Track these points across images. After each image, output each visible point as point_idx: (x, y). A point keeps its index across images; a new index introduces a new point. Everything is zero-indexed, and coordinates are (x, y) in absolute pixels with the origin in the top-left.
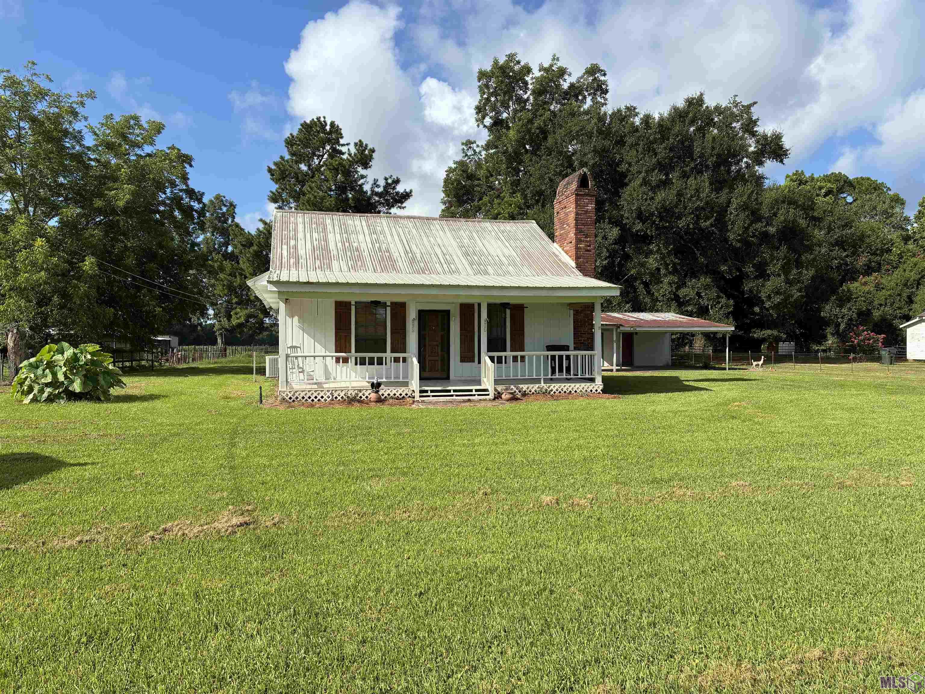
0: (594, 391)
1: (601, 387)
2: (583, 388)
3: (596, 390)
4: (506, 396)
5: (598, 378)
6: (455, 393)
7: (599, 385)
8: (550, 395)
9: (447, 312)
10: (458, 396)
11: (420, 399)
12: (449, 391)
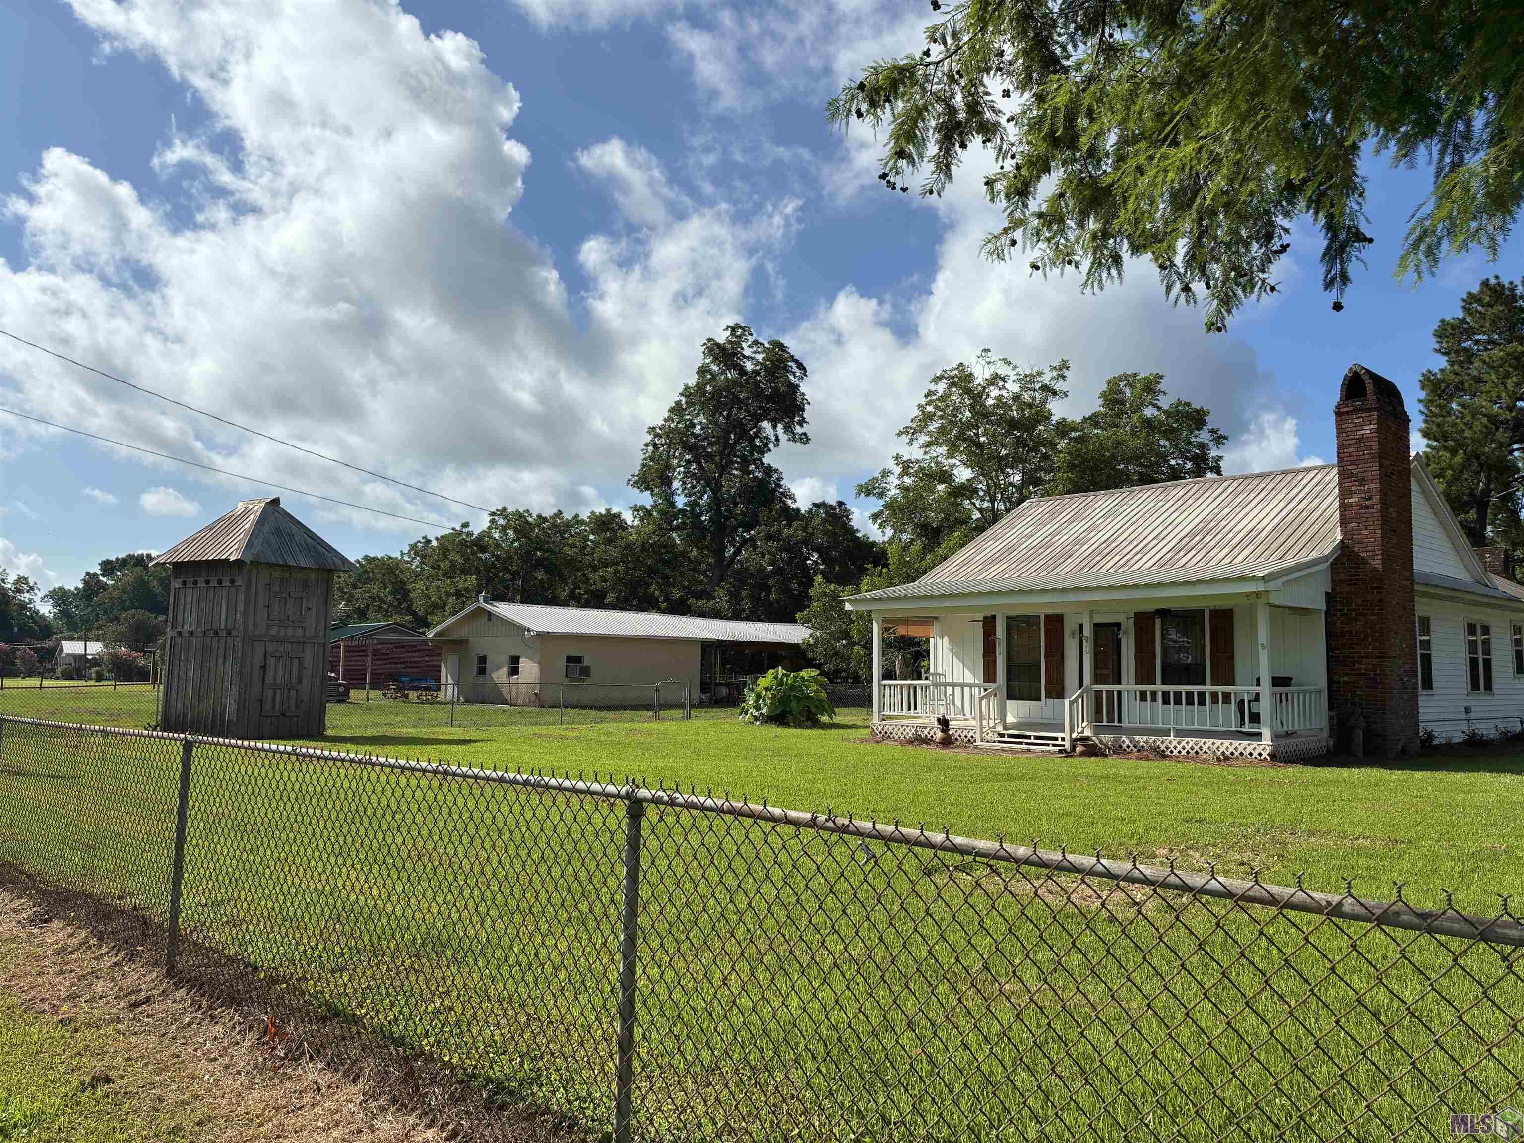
0: (1255, 754)
1: (1268, 749)
2: (1236, 749)
3: (1260, 754)
4: (1079, 749)
5: (1266, 733)
6: (1032, 740)
7: (1265, 745)
8: (1162, 755)
9: (1118, 625)
10: (1027, 744)
11: (978, 743)
12: (1029, 737)
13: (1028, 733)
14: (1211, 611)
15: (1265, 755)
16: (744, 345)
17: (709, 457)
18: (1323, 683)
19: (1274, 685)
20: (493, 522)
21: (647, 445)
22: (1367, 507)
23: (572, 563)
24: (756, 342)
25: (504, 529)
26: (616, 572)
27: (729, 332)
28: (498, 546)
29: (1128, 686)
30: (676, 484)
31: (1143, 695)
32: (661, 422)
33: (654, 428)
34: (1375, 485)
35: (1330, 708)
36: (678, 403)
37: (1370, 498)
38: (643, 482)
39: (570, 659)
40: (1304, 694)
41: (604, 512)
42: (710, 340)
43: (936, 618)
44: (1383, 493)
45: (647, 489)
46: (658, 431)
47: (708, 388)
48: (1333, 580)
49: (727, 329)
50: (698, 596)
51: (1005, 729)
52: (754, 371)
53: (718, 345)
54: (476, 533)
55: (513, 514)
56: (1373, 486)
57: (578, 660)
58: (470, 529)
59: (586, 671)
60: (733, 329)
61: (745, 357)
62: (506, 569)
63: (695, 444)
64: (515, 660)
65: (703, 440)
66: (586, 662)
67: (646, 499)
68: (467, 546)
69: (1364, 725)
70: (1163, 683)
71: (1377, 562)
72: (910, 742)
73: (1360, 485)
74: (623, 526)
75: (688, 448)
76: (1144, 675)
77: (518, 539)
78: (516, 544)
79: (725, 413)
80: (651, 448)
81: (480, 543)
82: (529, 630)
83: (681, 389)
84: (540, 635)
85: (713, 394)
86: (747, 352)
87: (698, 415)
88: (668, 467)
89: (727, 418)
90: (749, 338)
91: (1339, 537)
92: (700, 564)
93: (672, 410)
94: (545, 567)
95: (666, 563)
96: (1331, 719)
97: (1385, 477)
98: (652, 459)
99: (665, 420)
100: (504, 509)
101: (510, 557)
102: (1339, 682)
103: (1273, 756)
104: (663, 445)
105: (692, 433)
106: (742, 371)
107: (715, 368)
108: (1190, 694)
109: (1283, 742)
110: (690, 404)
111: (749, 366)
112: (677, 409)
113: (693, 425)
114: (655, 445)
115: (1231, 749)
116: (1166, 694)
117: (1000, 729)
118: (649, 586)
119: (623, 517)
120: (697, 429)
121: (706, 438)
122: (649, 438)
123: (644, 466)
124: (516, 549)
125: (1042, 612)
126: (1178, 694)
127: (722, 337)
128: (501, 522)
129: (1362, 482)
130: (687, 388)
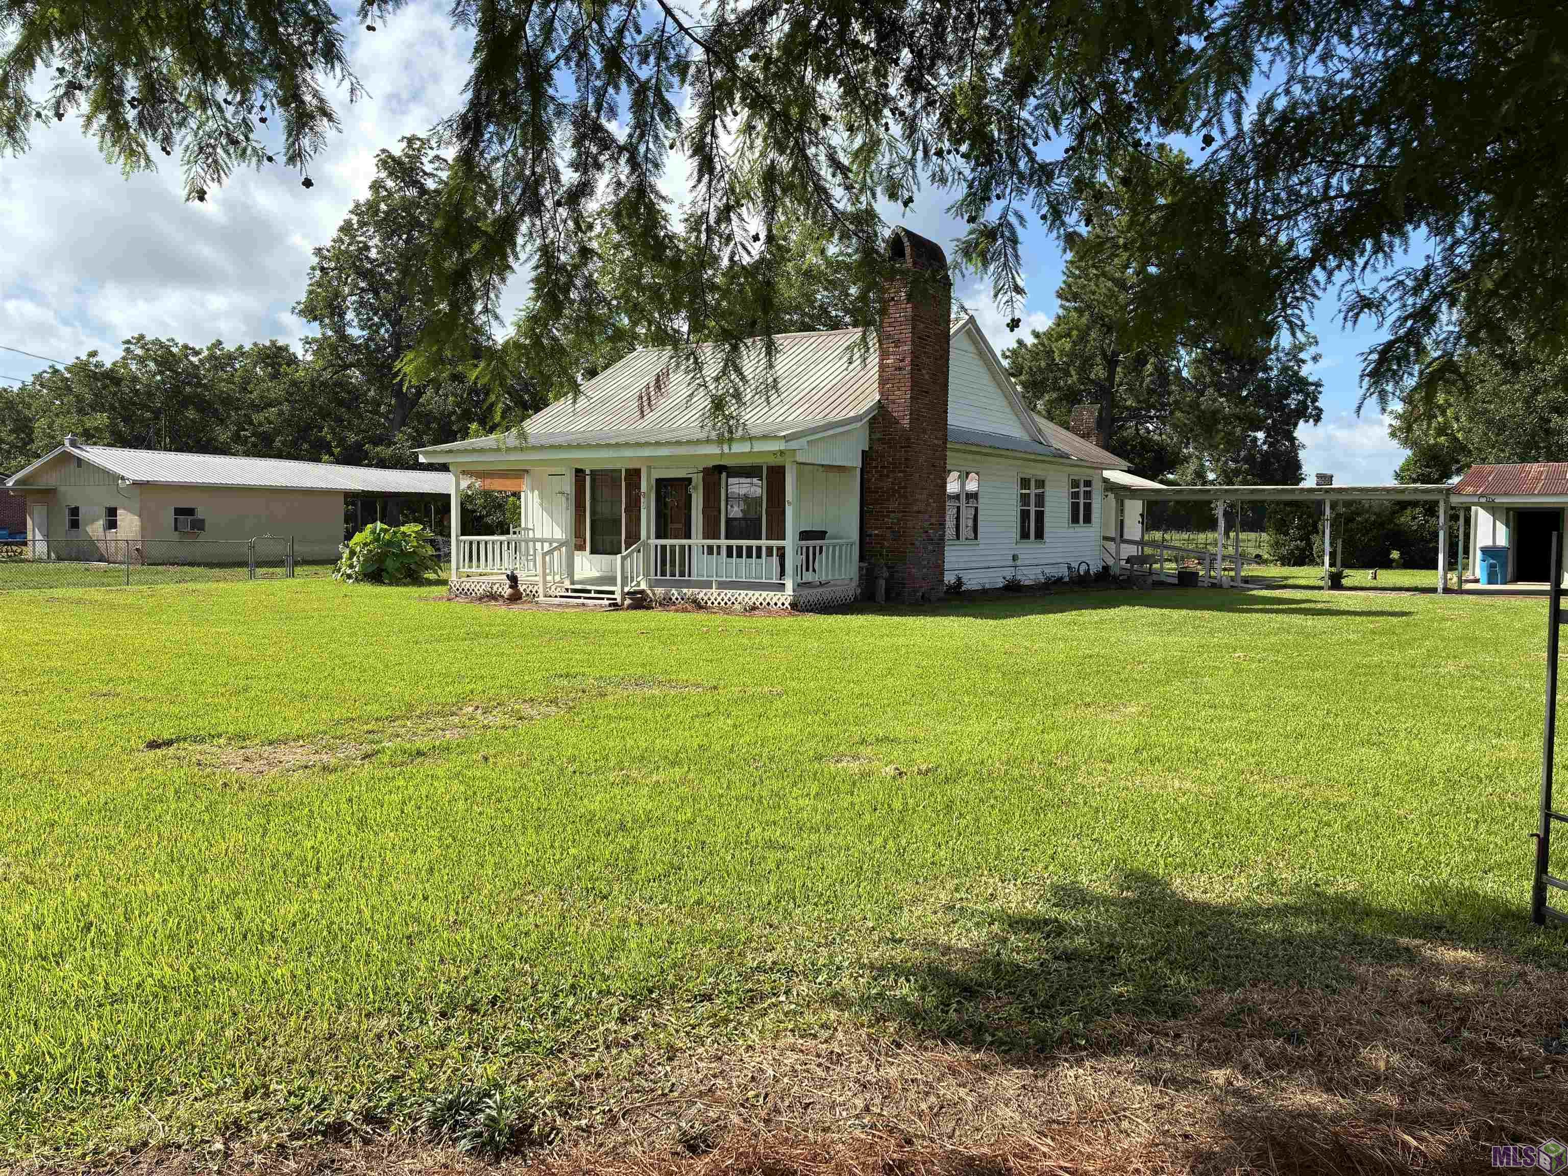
0: (779, 604)
1: (790, 599)
2: (764, 599)
3: (783, 604)
4: (628, 602)
5: (789, 584)
6: (593, 595)
7: (786, 596)
8: (699, 606)
9: (689, 480)
10: (585, 598)
11: (541, 599)
12: (589, 591)
13: (589, 587)
14: (768, 467)
15: (787, 604)
16: (425, 160)
17: (387, 286)
18: (855, 536)
19: (801, 539)
20: (128, 350)
21: (313, 269)
22: (900, 369)
23: (228, 401)
24: (437, 158)
25: (142, 361)
26: (281, 413)
27: (404, 144)
28: (135, 379)
29: (697, 541)
30: (350, 315)
31: (710, 549)
32: (329, 244)
33: (320, 250)
34: (907, 348)
35: (862, 558)
36: (348, 223)
37: (902, 361)
38: (310, 312)
39: (179, 512)
40: (834, 547)
41: (268, 344)
42: (384, 151)
43: (527, 471)
44: (915, 355)
45: (315, 319)
46: (325, 252)
47: (383, 207)
48: (870, 439)
49: (402, 140)
50: (377, 441)
51: (573, 583)
52: (436, 191)
53: (393, 158)
54: (108, 365)
55: (153, 343)
56: (906, 348)
57: (190, 512)
58: (98, 358)
59: (199, 525)
60: (410, 141)
61: (425, 173)
62: (145, 407)
63: (371, 271)
64: (112, 512)
65: (379, 266)
66: (200, 514)
67: (315, 330)
68: (98, 380)
69: (886, 574)
70: (727, 538)
71: (906, 422)
72: (480, 599)
73: (896, 347)
74: (292, 360)
75: (363, 274)
76: (711, 531)
77: (161, 373)
78: (159, 378)
79: (404, 237)
80: (318, 273)
81: (111, 377)
82: (123, 478)
83: (351, 206)
84: (136, 484)
85: (387, 213)
86: (428, 168)
87: (371, 238)
88: (337, 295)
89: (407, 242)
90: (429, 152)
91: (878, 398)
92: (379, 405)
93: (342, 229)
94: (193, 403)
95: (341, 403)
96: (861, 569)
97: (919, 340)
98: (320, 285)
99: (334, 241)
100: (142, 337)
101: (150, 395)
102: (870, 535)
103: (794, 606)
104: (333, 270)
105: (367, 257)
106: (423, 191)
107: (390, 184)
108: (749, 549)
109: (806, 592)
110: (362, 224)
111: (431, 184)
112: (347, 228)
113: (367, 248)
114: (322, 269)
115: (761, 600)
116: (730, 549)
117: (567, 584)
118: (321, 429)
119: (292, 351)
120: (373, 254)
121: (383, 264)
122: (315, 260)
123: (311, 292)
124: (157, 383)
125: (623, 466)
126: (740, 548)
127: (397, 149)
128: (139, 352)
129: (897, 343)
130: (357, 206)
